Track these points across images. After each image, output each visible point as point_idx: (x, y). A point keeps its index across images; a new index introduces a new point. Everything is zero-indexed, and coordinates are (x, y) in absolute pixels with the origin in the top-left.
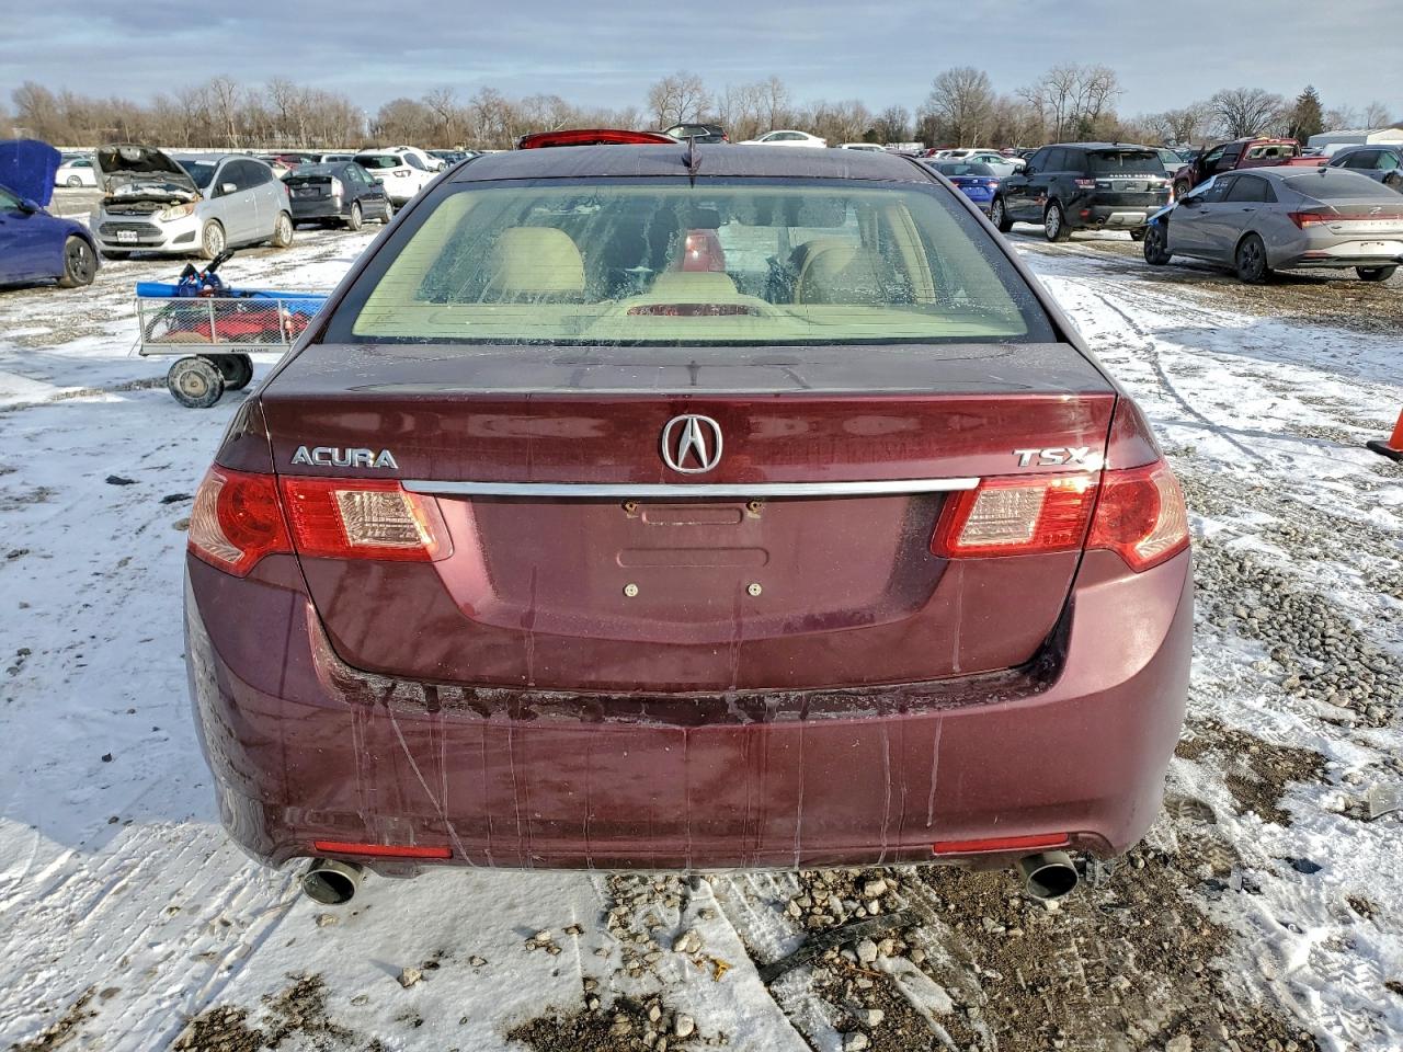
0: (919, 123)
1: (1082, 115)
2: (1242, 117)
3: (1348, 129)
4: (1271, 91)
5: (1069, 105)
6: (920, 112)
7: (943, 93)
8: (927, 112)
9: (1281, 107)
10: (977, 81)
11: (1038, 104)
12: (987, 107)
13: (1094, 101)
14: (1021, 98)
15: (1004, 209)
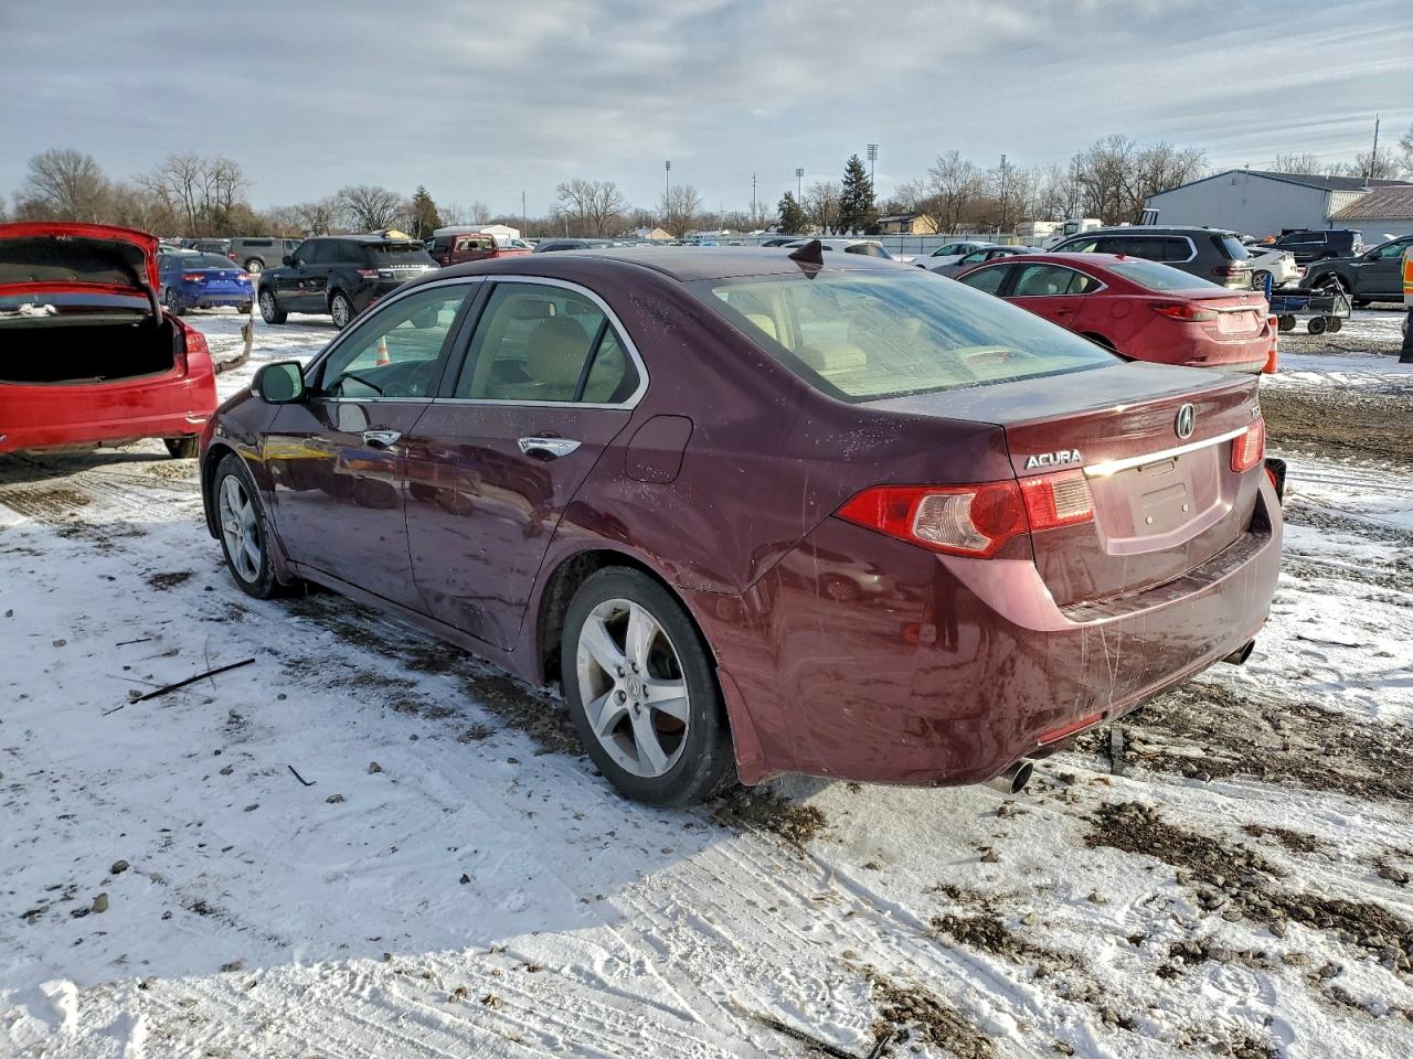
0: (19, 209)
1: (213, 205)
2: (370, 212)
3: (457, 225)
4: (389, 189)
5: (197, 196)
6: (18, 197)
7: (42, 176)
8: (27, 197)
9: (401, 204)
10: (82, 165)
11: (162, 192)
12: (103, 193)
13: (222, 192)
14: (140, 185)
15: (275, 300)
